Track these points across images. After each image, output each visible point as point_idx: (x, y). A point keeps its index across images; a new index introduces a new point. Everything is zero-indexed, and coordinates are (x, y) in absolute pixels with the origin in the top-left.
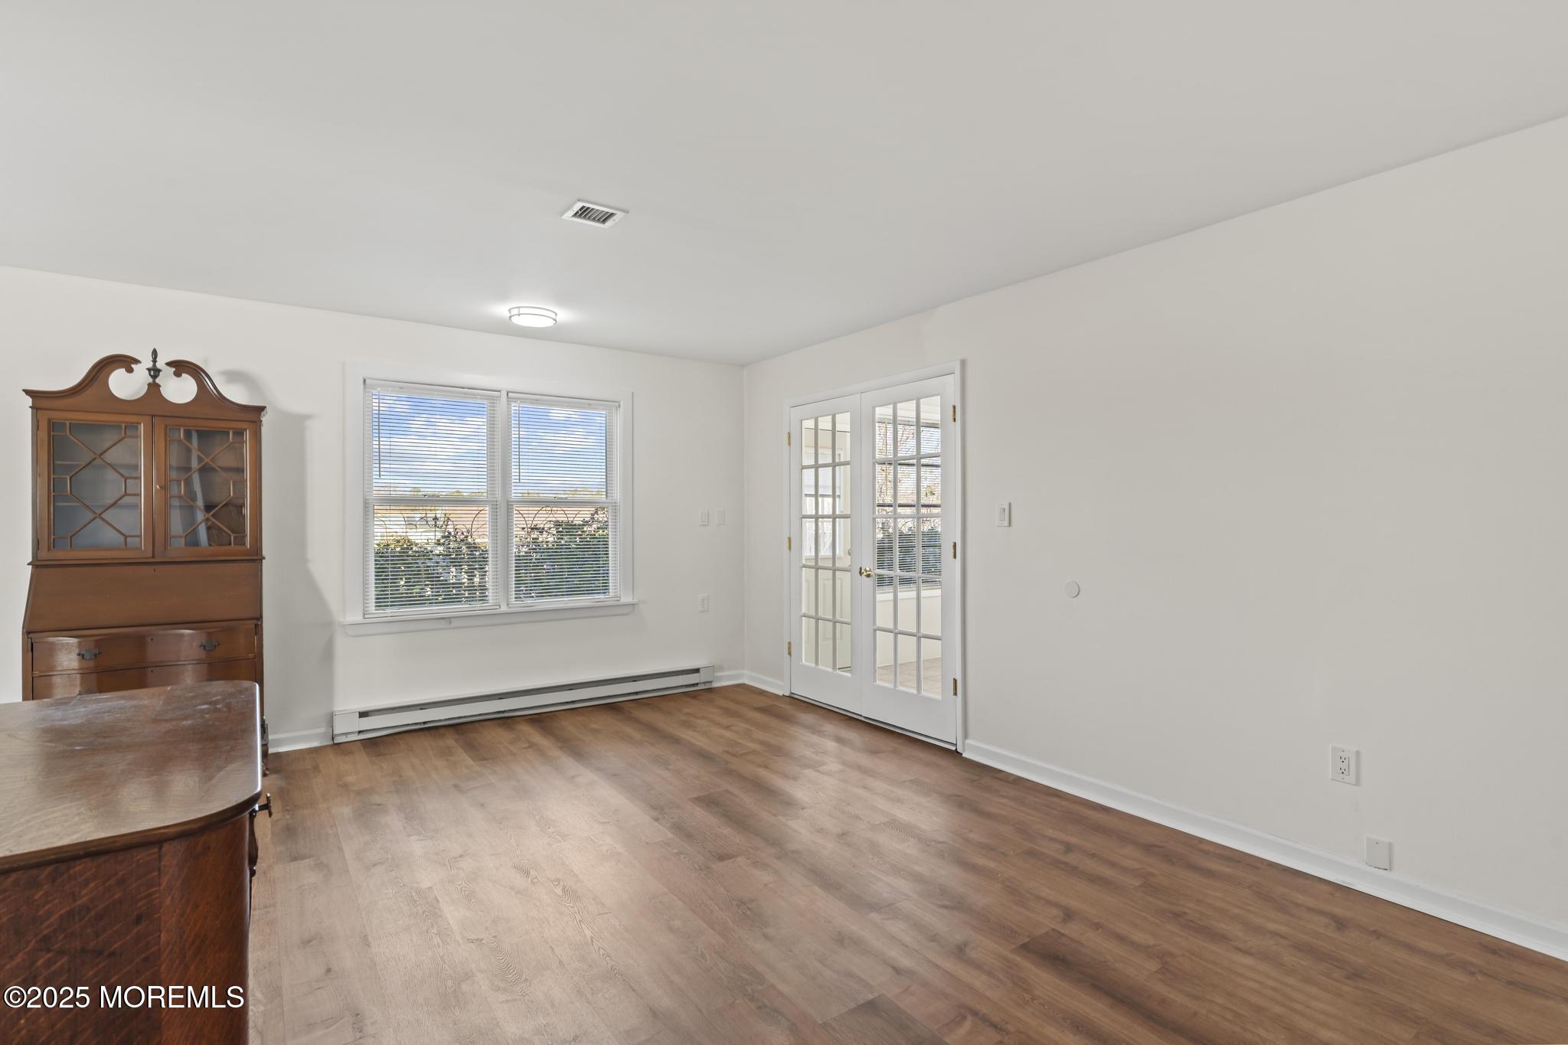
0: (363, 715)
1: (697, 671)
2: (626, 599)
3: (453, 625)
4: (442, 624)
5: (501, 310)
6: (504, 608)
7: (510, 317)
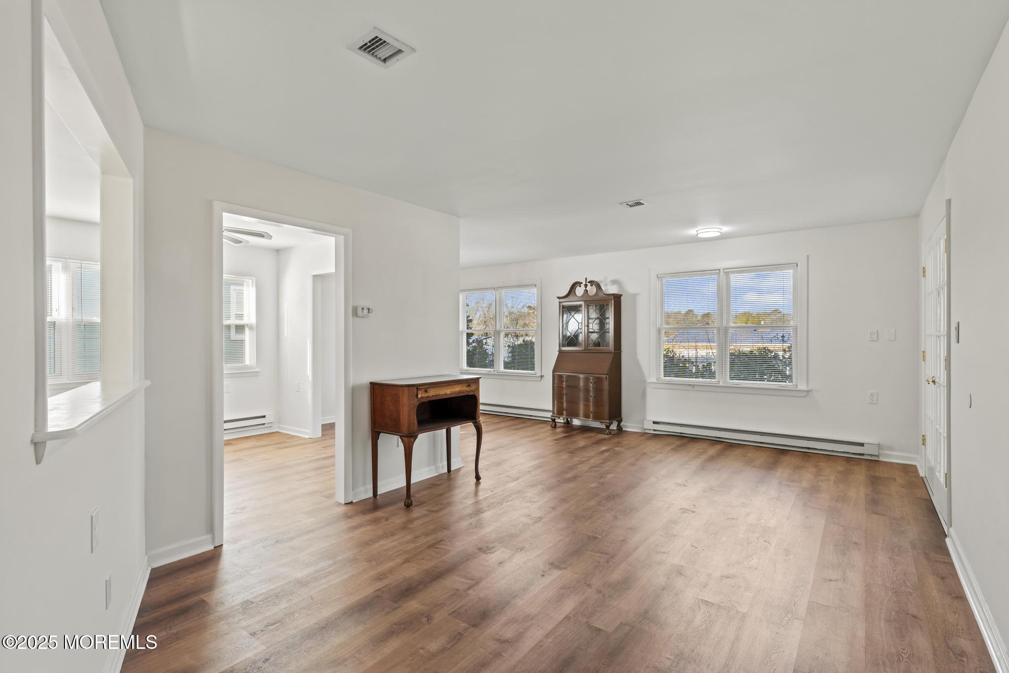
0: (654, 423)
1: (862, 445)
2: (802, 387)
3: (695, 389)
4: (690, 388)
5: (692, 232)
6: (721, 384)
7: (697, 234)
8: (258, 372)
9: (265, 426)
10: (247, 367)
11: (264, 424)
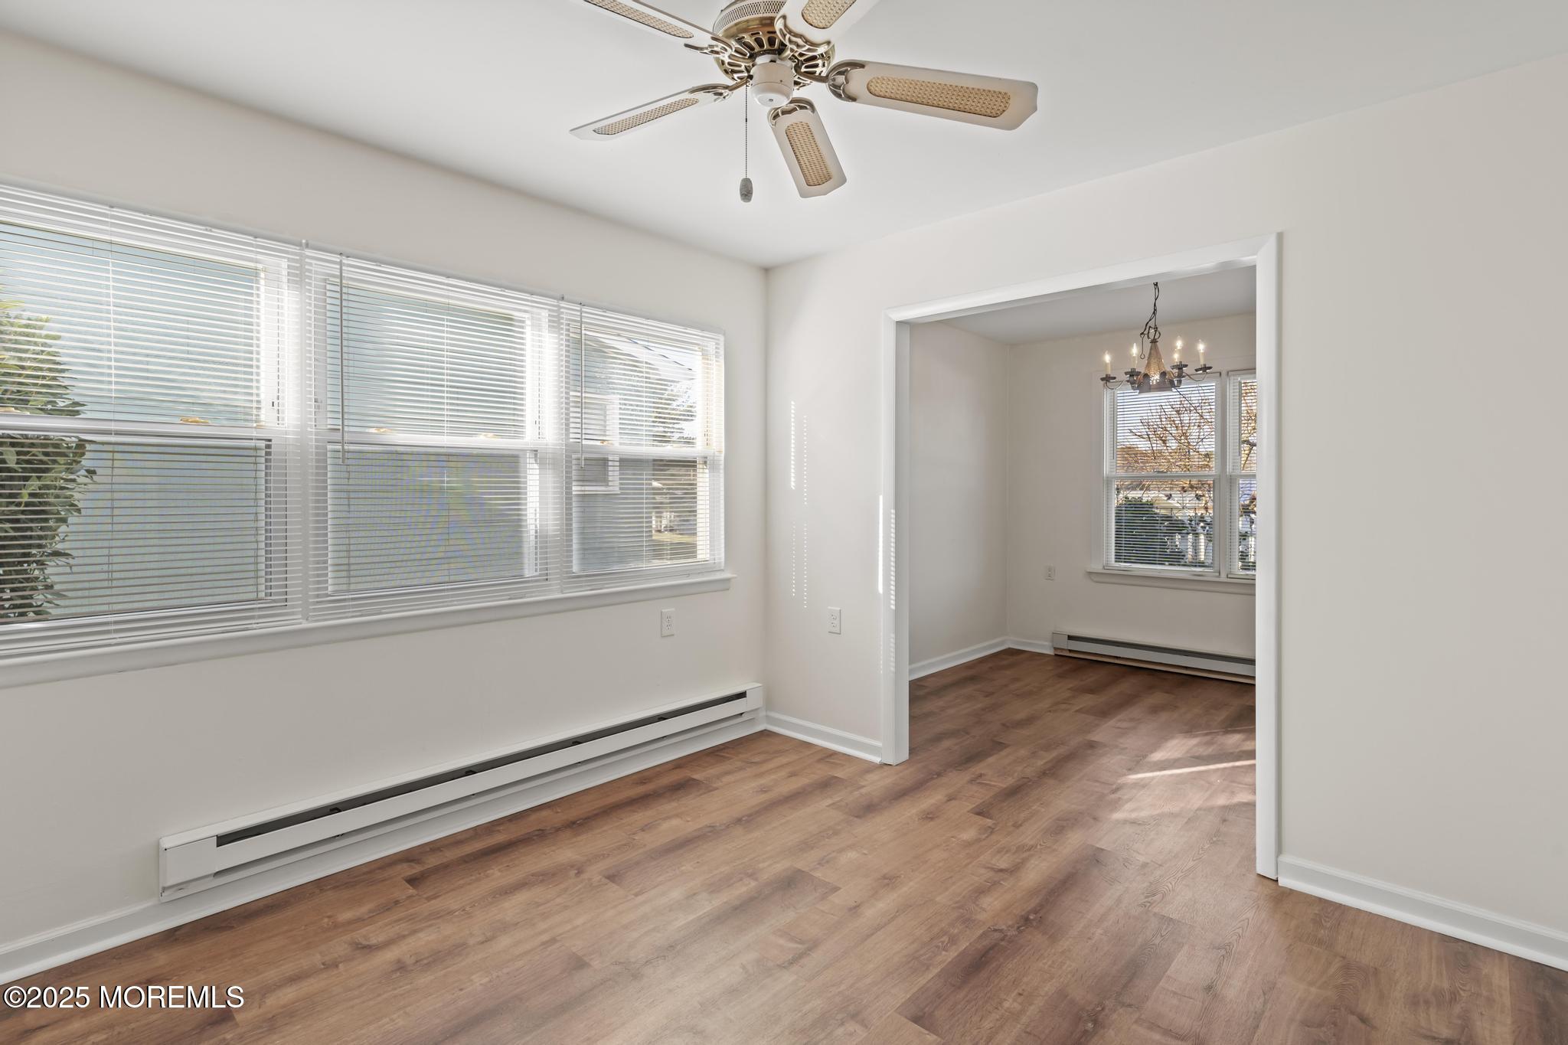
8: (728, 580)
9: (745, 718)
10: (707, 568)
11: (741, 714)
